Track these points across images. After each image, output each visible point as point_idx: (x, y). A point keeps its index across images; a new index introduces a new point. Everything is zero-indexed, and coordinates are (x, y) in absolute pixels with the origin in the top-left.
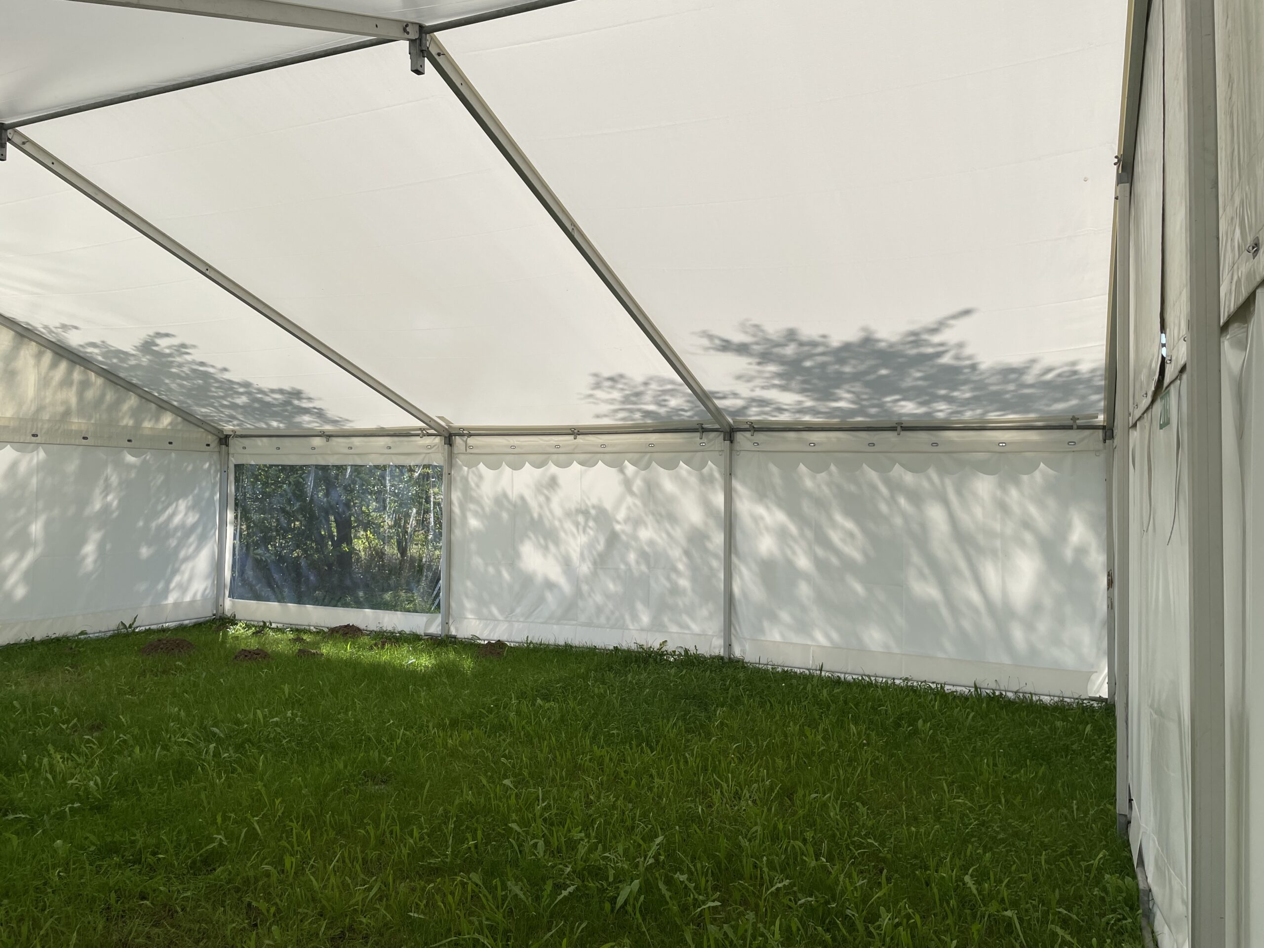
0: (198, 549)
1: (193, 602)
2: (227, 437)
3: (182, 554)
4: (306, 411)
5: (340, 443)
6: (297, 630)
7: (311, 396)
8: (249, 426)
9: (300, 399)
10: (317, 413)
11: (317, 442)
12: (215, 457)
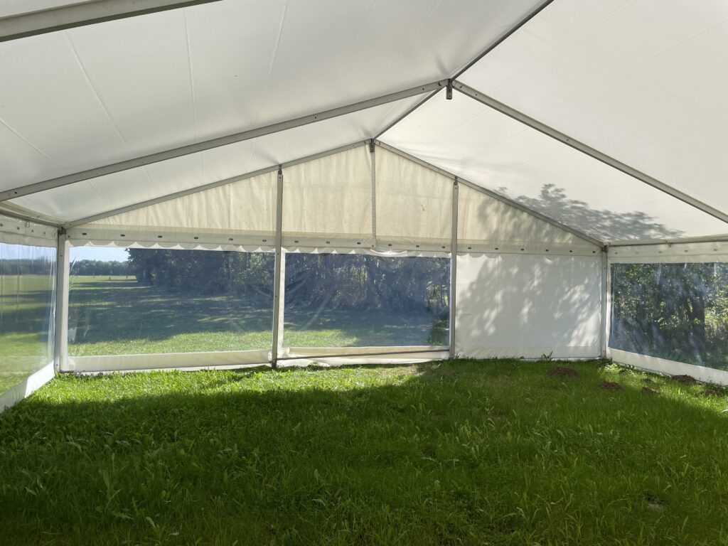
0: (588, 316)
1: (586, 347)
2: (606, 246)
3: (580, 317)
4: (650, 227)
5: (679, 248)
6: (650, 374)
7: (651, 216)
8: (618, 239)
9: (643, 218)
10: (658, 228)
11: (663, 247)
12: (599, 259)
